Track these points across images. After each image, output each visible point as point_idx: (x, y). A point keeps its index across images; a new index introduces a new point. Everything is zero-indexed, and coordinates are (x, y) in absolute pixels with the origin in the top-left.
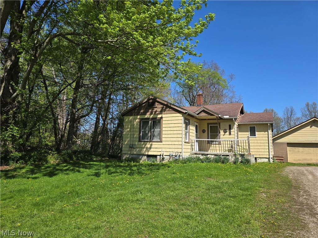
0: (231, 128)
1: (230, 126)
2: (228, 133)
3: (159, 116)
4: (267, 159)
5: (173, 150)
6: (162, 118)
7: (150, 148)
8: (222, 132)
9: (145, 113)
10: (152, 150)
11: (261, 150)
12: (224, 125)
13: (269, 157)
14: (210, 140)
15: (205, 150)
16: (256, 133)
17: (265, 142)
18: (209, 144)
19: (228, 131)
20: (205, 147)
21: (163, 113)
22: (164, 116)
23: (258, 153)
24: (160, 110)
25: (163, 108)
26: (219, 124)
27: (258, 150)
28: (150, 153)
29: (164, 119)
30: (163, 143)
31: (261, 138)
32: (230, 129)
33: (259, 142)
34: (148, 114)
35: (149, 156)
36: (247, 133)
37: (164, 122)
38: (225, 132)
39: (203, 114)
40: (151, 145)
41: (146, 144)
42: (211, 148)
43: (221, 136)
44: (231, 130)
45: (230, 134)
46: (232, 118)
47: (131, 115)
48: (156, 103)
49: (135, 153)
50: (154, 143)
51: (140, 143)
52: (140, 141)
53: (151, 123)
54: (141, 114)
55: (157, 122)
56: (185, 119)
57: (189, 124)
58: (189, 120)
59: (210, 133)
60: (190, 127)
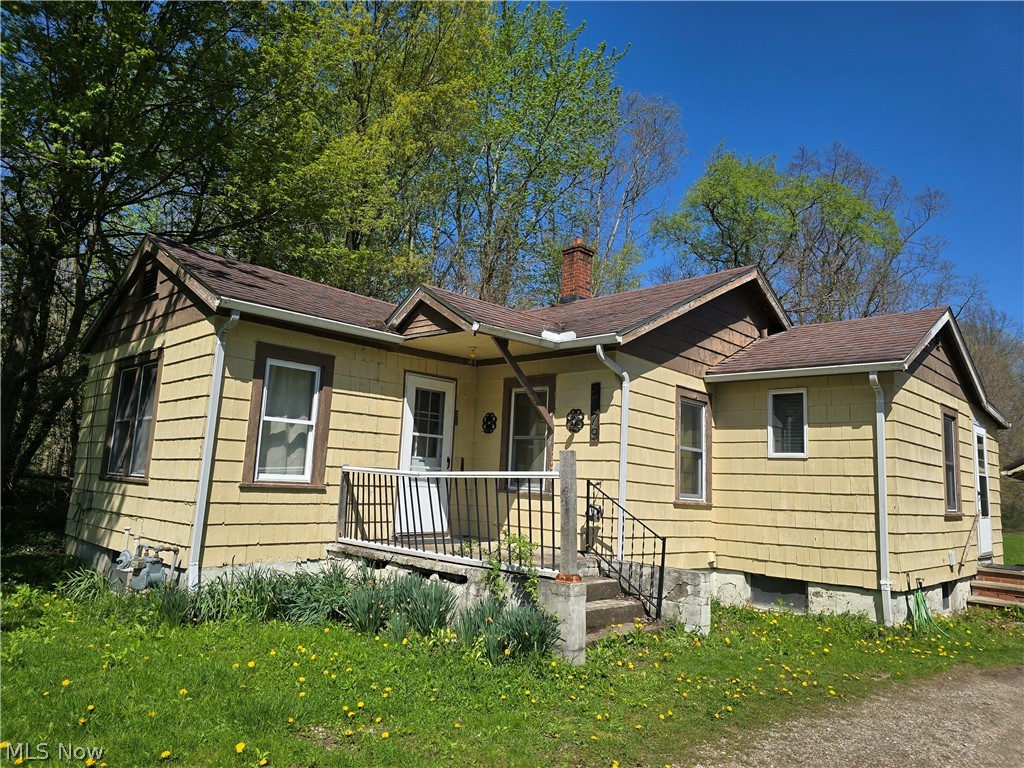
0: (603, 402)
1: (596, 389)
2: (585, 433)
3: (158, 343)
4: (869, 600)
6: (161, 351)
7: (119, 514)
8: (561, 432)
9: (129, 333)
10: (120, 523)
11: (829, 539)
12: (572, 388)
13: (879, 585)
14: (510, 474)
16: (809, 432)
17: (850, 485)
18: (502, 496)
19: (586, 420)
21: (169, 325)
22: (169, 338)
23: (816, 558)
24: (163, 308)
25: (171, 296)
26: (551, 381)
27: (817, 539)
29: (169, 356)
30: (150, 489)
31: (834, 466)
32: (597, 407)
33: (821, 485)
34: (136, 333)
36: (757, 434)
37: (164, 373)
38: (574, 427)
39: (423, 327)
40: (123, 496)
41: (112, 494)
42: (513, 514)
43: (558, 452)
44: (603, 417)
45: (595, 438)
48: (160, 277)
49: (86, 535)
50: (129, 489)
51: (102, 485)
52: (103, 475)
54: (122, 341)
55: (150, 374)
56: (264, 351)
57: (327, 381)
58: (327, 364)
59: (514, 435)
60: (339, 400)
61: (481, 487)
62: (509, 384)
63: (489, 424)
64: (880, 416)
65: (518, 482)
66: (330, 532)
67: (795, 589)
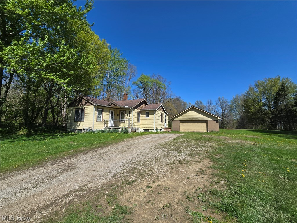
1: (130, 112)
2: (129, 116)
3: (84, 107)
4: (153, 130)
6: (85, 108)
7: (79, 125)
8: (126, 115)
9: (78, 105)
10: (80, 126)
11: (150, 125)
12: (127, 111)
15: (118, 126)
16: (149, 115)
17: (152, 120)
20: (118, 124)
21: (86, 105)
22: (86, 107)
23: (149, 127)
24: (84, 103)
25: (86, 102)
26: (125, 111)
27: (149, 125)
28: (79, 128)
30: (85, 122)
31: (151, 119)
32: (130, 114)
33: (150, 120)
34: (79, 105)
35: (79, 130)
36: (145, 116)
37: (86, 111)
39: (112, 106)
40: (80, 123)
41: (78, 123)
43: (126, 118)
46: (129, 107)
47: (72, 107)
48: (83, 100)
49: (73, 128)
50: (81, 122)
51: (75, 122)
52: (75, 121)
53: (80, 111)
54: (76, 106)
55: (83, 110)
56: (98, 108)
57: (103, 111)
58: (103, 109)
59: (121, 116)
60: (104, 113)
61: (117, 121)
62: (120, 111)
63: (118, 115)
65: (121, 121)
66: (103, 126)
67: (148, 130)
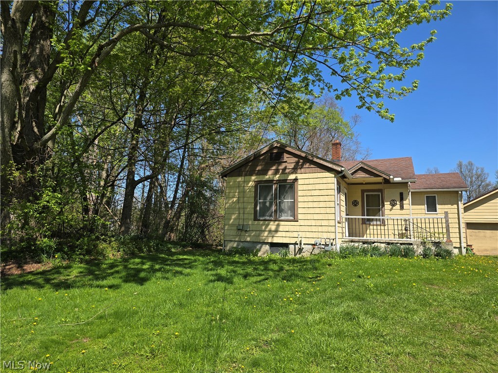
0: (404, 198)
1: (401, 194)
2: (398, 206)
3: (292, 177)
4: (459, 250)
5: (320, 235)
6: (296, 180)
7: (276, 231)
8: (387, 205)
9: (264, 172)
10: (279, 234)
12: (389, 193)
14: (366, 217)
15: (358, 234)
16: (438, 206)
18: (364, 225)
19: (398, 203)
20: (357, 230)
21: (299, 171)
22: (299, 176)
24: (292, 166)
25: (297, 163)
26: (381, 191)
28: (276, 240)
29: (300, 182)
30: (300, 222)
32: (402, 199)
34: (270, 172)
35: (273, 245)
36: (423, 207)
37: (300, 187)
38: (393, 204)
39: (361, 175)
40: (278, 225)
41: (268, 225)
42: (368, 231)
43: (387, 212)
44: (404, 202)
45: (402, 208)
46: (406, 181)
47: (239, 175)
48: (286, 155)
49: (248, 239)
50: (282, 223)
51: (256, 222)
52: (255, 219)
53: (276, 189)
54: (257, 174)
55: (287, 187)
57: (340, 191)
58: (340, 185)
59: (367, 207)
60: (341, 196)
61: (354, 221)
62: (363, 191)
63: (355, 203)
64: (460, 202)
65: (369, 220)
66: (342, 235)
